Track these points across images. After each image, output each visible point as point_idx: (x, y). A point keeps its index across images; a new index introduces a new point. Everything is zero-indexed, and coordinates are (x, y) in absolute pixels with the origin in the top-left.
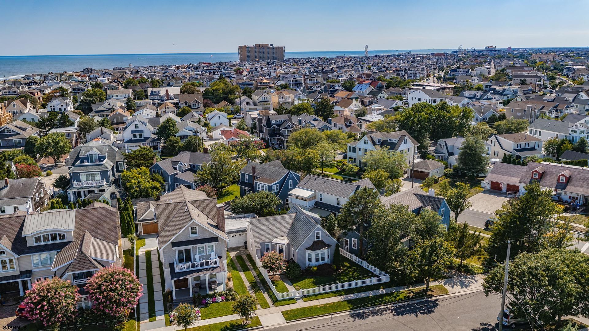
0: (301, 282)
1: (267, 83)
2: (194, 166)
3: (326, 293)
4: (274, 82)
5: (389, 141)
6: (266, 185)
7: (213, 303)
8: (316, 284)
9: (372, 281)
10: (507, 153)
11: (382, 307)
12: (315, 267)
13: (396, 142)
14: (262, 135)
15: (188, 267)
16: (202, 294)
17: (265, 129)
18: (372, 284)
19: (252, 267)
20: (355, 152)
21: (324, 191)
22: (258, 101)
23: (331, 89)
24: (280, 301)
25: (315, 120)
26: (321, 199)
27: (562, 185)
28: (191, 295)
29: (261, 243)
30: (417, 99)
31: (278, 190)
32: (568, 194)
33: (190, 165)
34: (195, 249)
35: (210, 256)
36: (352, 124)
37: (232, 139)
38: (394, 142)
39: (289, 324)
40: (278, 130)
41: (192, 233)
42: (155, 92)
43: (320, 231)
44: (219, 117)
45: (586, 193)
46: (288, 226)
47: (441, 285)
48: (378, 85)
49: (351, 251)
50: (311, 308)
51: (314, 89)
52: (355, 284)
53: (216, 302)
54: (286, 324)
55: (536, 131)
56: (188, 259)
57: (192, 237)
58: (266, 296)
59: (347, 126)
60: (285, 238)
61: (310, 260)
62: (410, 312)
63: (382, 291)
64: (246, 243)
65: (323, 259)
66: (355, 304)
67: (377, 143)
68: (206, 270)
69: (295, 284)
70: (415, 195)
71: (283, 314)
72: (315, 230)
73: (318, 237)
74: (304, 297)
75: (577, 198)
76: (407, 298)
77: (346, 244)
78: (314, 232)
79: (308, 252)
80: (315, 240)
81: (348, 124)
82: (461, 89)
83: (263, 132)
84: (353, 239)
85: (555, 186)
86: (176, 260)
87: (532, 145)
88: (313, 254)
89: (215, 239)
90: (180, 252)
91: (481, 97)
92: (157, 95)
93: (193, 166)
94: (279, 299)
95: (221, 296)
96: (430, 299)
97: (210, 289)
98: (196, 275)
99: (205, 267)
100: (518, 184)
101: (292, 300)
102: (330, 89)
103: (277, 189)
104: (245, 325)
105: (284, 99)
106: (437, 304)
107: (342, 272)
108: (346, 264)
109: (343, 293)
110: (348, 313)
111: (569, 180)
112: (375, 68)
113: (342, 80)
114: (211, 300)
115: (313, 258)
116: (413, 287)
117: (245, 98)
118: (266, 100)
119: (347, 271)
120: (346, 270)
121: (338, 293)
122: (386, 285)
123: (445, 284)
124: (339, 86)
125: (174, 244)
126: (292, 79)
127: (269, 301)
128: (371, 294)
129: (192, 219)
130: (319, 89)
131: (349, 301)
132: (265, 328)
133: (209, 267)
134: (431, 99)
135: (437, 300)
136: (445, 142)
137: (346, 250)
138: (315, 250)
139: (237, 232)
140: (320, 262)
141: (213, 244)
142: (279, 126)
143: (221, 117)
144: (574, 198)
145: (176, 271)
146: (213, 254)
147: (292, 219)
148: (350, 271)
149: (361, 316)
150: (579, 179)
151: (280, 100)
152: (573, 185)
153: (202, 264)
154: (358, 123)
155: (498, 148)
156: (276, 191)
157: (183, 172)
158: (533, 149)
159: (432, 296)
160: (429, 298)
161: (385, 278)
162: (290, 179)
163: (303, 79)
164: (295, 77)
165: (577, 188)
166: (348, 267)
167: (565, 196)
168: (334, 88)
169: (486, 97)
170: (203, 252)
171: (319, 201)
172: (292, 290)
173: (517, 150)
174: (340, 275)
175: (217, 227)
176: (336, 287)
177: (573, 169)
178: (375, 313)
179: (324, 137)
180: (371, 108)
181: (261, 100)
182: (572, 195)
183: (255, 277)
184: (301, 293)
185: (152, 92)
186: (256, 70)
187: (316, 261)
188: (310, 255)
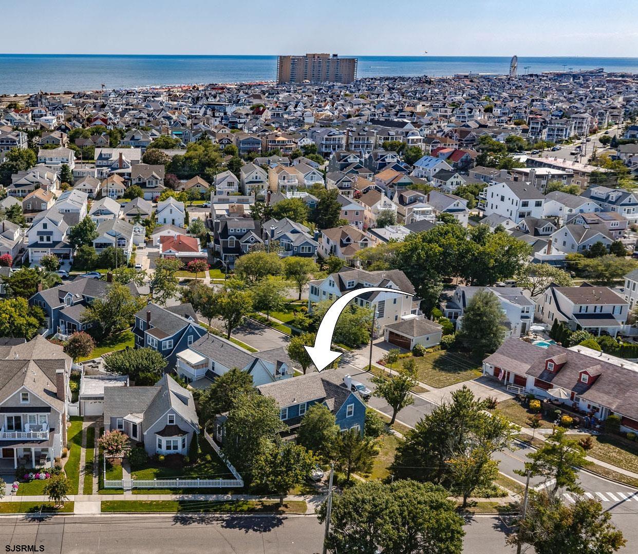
0: (141, 472)
1: (283, 142)
2: (88, 298)
3: (161, 489)
4: (297, 141)
5: (364, 285)
6: (156, 339)
7: (35, 479)
8: (158, 476)
9: (220, 483)
10: (561, 318)
11: (216, 515)
12: (163, 456)
15: (14, 436)
16: (27, 467)
18: (220, 486)
20: (318, 295)
21: (217, 360)
22: (246, 181)
23: (379, 162)
24: (107, 489)
25: (294, 232)
26: (213, 368)
27: (581, 388)
28: (16, 467)
29: (112, 418)
30: (500, 197)
32: (588, 403)
33: (83, 297)
34: (25, 417)
35: (41, 427)
36: (352, 242)
37: (170, 252)
39: (103, 516)
40: (237, 243)
41: (24, 399)
42: (105, 155)
43: (174, 415)
44: (171, 210)
45: (609, 404)
46: (149, 402)
47: (304, 502)
48: (464, 157)
50: (135, 502)
51: (349, 160)
52: (199, 483)
53: (39, 479)
54: (100, 516)
56: (19, 427)
57: (22, 404)
58: (95, 480)
60: (141, 415)
61: (160, 446)
62: (242, 527)
63: (229, 497)
65: (176, 448)
66: (184, 506)
67: (347, 287)
68: (33, 442)
69: (133, 473)
70: (323, 380)
71: (102, 504)
72: (168, 413)
73: (171, 421)
74: (136, 490)
75: (598, 409)
76: (251, 510)
78: (167, 415)
79: (158, 437)
80: (168, 424)
81: (344, 241)
83: (219, 243)
85: (572, 386)
86: (4, 427)
87: (607, 308)
88: (164, 440)
89: (48, 409)
90: (9, 419)
92: (107, 159)
93: (86, 298)
94: (106, 486)
95: (46, 473)
96: (278, 516)
97: (38, 463)
99: (32, 439)
100: (525, 376)
101: (120, 490)
102: (376, 160)
103: (170, 346)
104: (56, 509)
105: (286, 181)
106: (282, 523)
107: (196, 467)
108: (208, 457)
109: (180, 492)
110: (174, 515)
111: (594, 380)
113: (413, 140)
114: (34, 476)
115: (164, 444)
117: (228, 175)
118: (258, 180)
119: (203, 466)
120: (203, 464)
121: (175, 491)
122: (236, 491)
123: (310, 501)
125: (3, 409)
126: (326, 136)
127: (95, 487)
128: (212, 498)
129: (23, 385)
130: (358, 160)
131: (182, 502)
132: (75, 516)
133: (37, 439)
134: (519, 199)
135: (286, 518)
136: (463, 292)
138: (167, 436)
139: (96, 398)
140: (172, 451)
141: (46, 414)
142: (239, 237)
143: (174, 211)
144: (594, 408)
145: (1, 439)
146: (44, 426)
147: (156, 393)
148: (206, 467)
149: (184, 521)
150: (610, 381)
151: (280, 181)
152: (598, 390)
153: (29, 435)
154: (361, 241)
155: (552, 308)
156: (168, 348)
157: (72, 306)
158: (609, 316)
160: (277, 514)
161: (239, 482)
162: (188, 334)
163: (344, 137)
164: (331, 134)
165: (601, 395)
166: (209, 462)
167: (583, 405)
168: (384, 160)
170: (34, 422)
171: (211, 370)
172: (128, 479)
173: (578, 316)
174: (192, 470)
175: (55, 395)
176: (176, 484)
177: (607, 365)
178: (202, 520)
180: (410, 209)
181: (250, 179)
182: (592, 404)
183: (95, 457)
184: (132, 484)
185: (101, 154)
186: (285, 110)
187: (167, 449)
188: (160, 440)
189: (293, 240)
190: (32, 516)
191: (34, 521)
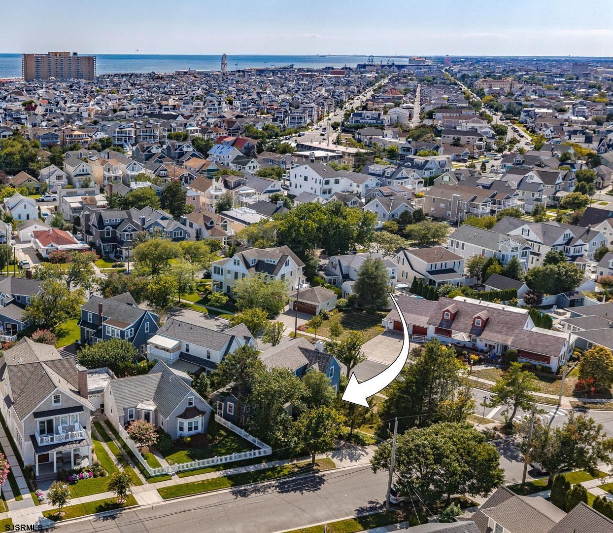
0: (173, 455)
1: (79, 136)
2: (18, 297)
3: (203, 468)
4: (91, 134)
5: (266, 262)
6: (118, 329)
7: (80, 479)
8: (192, 457)
9: (252, 454)
10: (419, 276)
11: (265, 484)
12: (188, 437)
13: (276, 264)
14: (91, 238)
15: (52, 440)
16: (68, 469)
17: (94, 230)
18: (252, 457)
19: (114, 437)
20: (222, 274)
21: (191, 341)
22: (74, 174)
23: (178, 151)
24: (153, 477)
25: (164, 218)
26: (187, 350)
27: (477, 330)
28: (55, 471)
29: (124, 409)
30: (303, 178)
31: (133, 336)
32: (485, 342)
33: (13, 296)
34: (57, 419)
35: (74, 426)
36: (215, 225)
37: (52, 246)
38: (272, 263)
39: (167, 502)
40: (114, 232)
41: (55, 402)
43: (193, 397)
44: (25, 205)
45: (505, 341)
46: (154, 389)
47: (329, 459)
48: (246, 145)
49: (226, 417)
50: (188, 485)
51: (152, 151)
52: (234, 457)
53: (83, 478)
54: (164, 503)
55: (458, 243)
56: (50, 430)
57: (55, 406)
58: (136, 471)
59: (208, 228)
60: (151, 402)
61: (182, 429)
62: (295, 490)
63: (264, 465)
64: (102, 406)
65: (196, 428)
66: (236, 481)
67: (251, 265)
68: (72, 443)
69: (167, 458)
70: (301, 349)
71: (159, 492)
72: (188, 396)
73: (191, 404)
74: (180, 473)
75: (494, 346)
76: (292, 474)
77: (220, 408)
78: (187, 398)
79: (180, 420)
80: (188, 406)
81: (208, 224)
82: (366, 156)
83: (91, 234)
84: (228, 403)
85: (469, 330)
86: (37, 431)
87: (450, 265)
88: (186, 423)
89: (80, 408)
90: (42, 424)
91: (392, 175)
93: (16, 297)
94: (152, 475)
95: (88, 471)
96: (316, 475)
97: (75, 464)
98: (60, 448)
99: (70, 440)
100: (426, 326)
101: (165, 476)
102: (175, 150)
103: (131, 334)
104: (121, 504)
105: (111, 172)
106: (324, 480)
107: (219, 443)
108: (222, 432)
109: (221, 468)
110: (229, 490)
111: (486, 323)
112: (238, 102)
113: (191, 130)
114: (78, 476)
115: (186, 427)
116: (298, 460)
117: (54, 169)
118: (85, 172)
119: (224, 442)
120: (223, 440)
121: (216, 468)
122: (268, 459)
123: (333, 457)
124: (188, 147)
125: (37, 415)
126: (117, 129)
127: (141, 477)
128: (252, 469)
129: (56, 387)
130: (160, 150)
131: (229, 477)
132: (142, 508)
133: (75, 439)
134: (322, 179)
135: (324, 475)
136: (339, 261)
137: (220, 415)
138: (188, 418)
139: (92, 393)
140: (193, 432)
141: (77, 413)
142: (115, 227)
143: (28, 206)
144: (490, 346)
145: (40, 445)
146: (77, 425)
147: (158, 379)
148: (227, 442)
149: (244, 494)
150: (498, 322)
151: (105, 173)
152: (491, 331)
153: (67, 437)
154: (222, 223)
155: (406, 268)
156: (130, 336)
158: (452, 271)
159: (318, 471)
160: (315, 473)
161: (267, 450)
162: (146, 321)
163: (133, 130)
164: (122, 127)
165: (495, 334)
166: (225, 437)
167: (481, 344)
168: (181, 150)
169: (399, 176)
170: (66, 423)
171: (185, 351)
172: (164, 464)
173: (431, 273)
174: (216, 446)
175: (78, 393)
176: (213, 461)
177: (491, 310)
178: (257, 490)
179: (181, 251)
180: (237, 192)
181: (78, 172)
182: (489, 343)
183: (120, 449)
184: (176, 468)
186: (57, 105)
187: (189, 431)
188: (181, 423)
189: (165, 226)
190: (102, 515)
191: (107, 519)
